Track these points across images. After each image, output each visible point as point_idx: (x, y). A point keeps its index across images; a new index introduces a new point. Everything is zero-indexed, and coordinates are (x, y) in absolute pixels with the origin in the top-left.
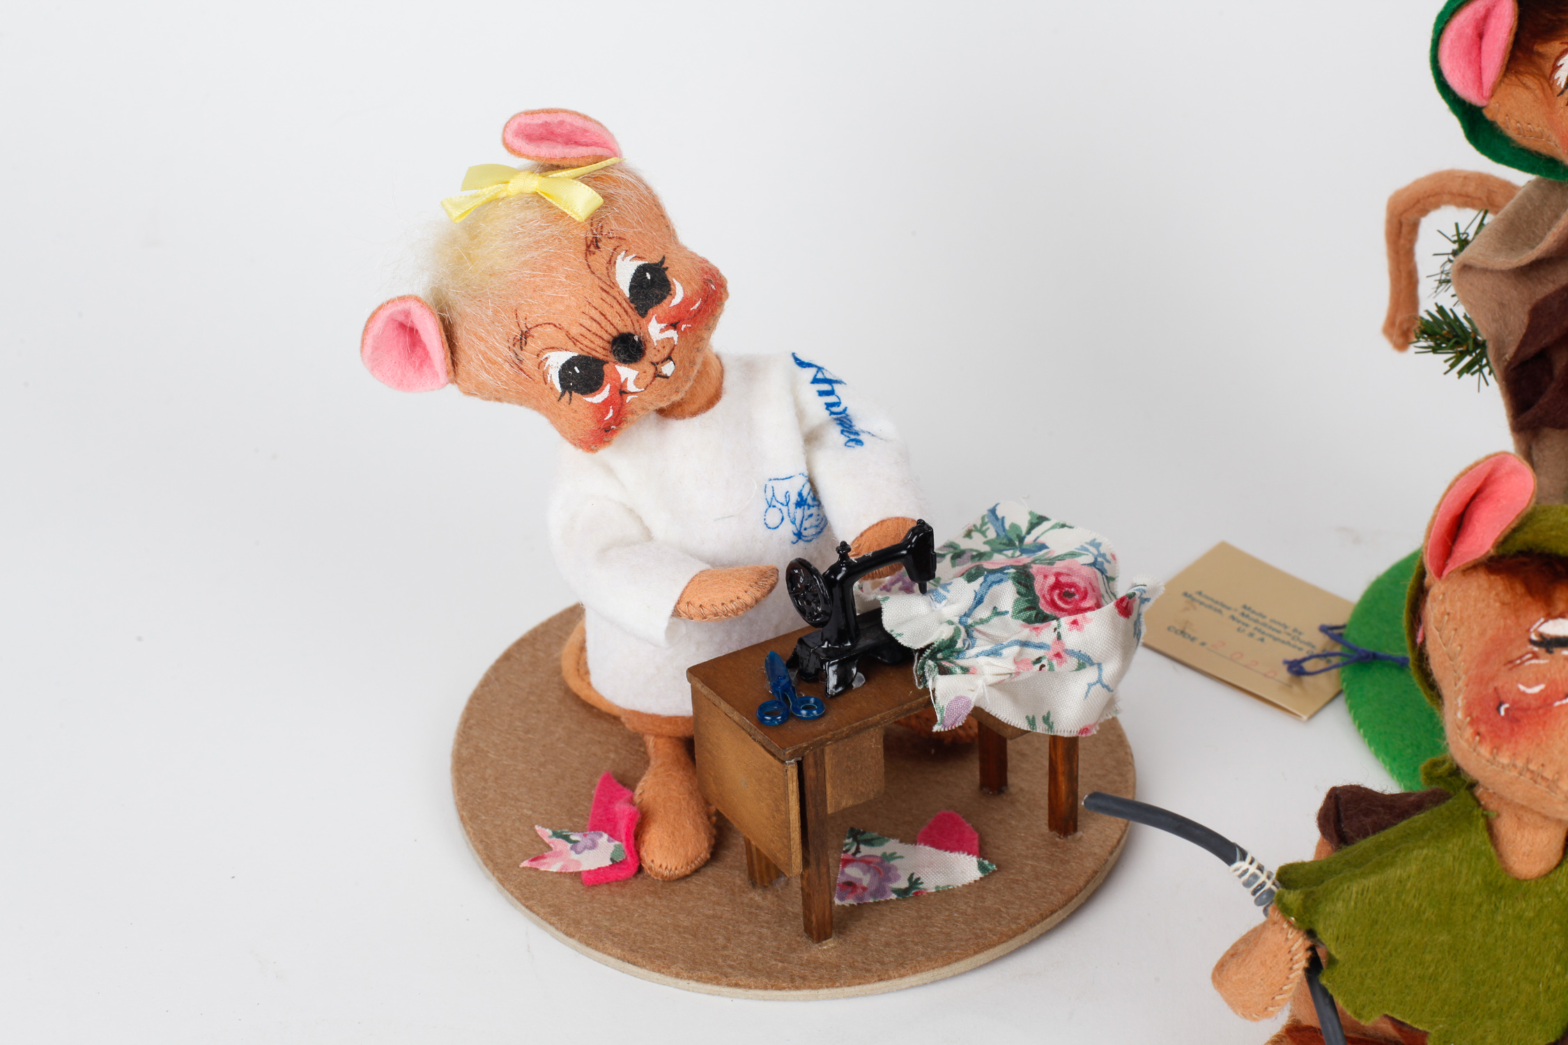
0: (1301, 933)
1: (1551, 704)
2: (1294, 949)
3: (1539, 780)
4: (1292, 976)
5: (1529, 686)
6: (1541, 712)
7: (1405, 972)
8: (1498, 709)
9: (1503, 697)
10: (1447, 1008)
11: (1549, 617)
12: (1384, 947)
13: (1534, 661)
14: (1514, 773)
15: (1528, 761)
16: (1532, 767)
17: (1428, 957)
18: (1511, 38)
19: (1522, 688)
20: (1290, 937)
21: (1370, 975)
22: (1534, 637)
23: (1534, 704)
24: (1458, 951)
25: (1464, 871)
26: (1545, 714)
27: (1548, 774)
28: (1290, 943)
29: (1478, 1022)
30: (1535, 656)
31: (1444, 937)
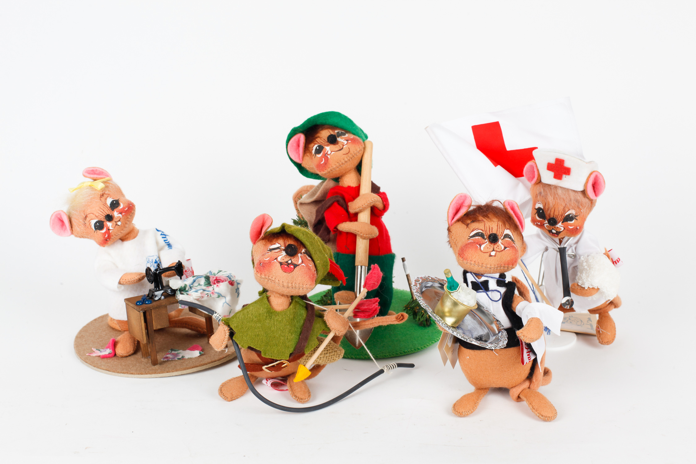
0: (227, 326)
1: (271, 262)
2: (225, 330)
3: (272, 281)
4: (226, 337)
5: (266, 259)
6: (269, 264)
7: (251, 334)
8: (260, 265)
9: (261, 262)
10: (263, 344)
11: (271, 245)
12: (246, 328)
13: (268, 254)
14: (266, 280)
15: (269, 277)
16: (270, 278)
17: (256, 330)
18: (304, 145)
19: (265, 259)
20: (224, 327)
21: (244, 335)
22: (268, 249)
23: (267, 262)
24: (263, 328)
25: (262, 308)
26: (270, 264)
27: (273, 279)
28: (224, 329)
29: (271, 347)
30: (268, 253)
31: (259, 325)
